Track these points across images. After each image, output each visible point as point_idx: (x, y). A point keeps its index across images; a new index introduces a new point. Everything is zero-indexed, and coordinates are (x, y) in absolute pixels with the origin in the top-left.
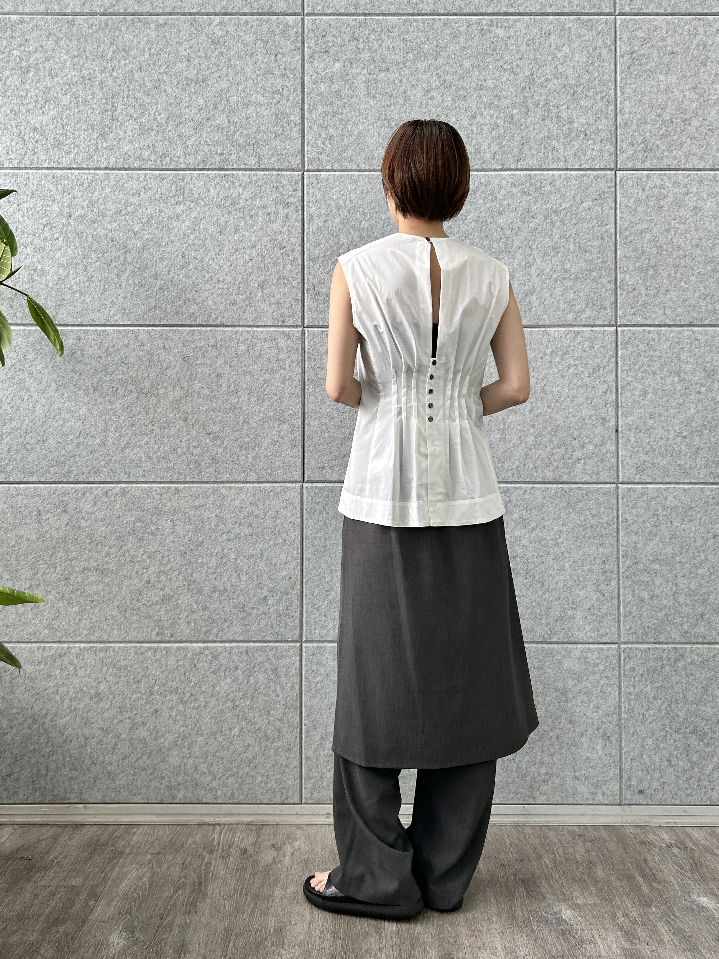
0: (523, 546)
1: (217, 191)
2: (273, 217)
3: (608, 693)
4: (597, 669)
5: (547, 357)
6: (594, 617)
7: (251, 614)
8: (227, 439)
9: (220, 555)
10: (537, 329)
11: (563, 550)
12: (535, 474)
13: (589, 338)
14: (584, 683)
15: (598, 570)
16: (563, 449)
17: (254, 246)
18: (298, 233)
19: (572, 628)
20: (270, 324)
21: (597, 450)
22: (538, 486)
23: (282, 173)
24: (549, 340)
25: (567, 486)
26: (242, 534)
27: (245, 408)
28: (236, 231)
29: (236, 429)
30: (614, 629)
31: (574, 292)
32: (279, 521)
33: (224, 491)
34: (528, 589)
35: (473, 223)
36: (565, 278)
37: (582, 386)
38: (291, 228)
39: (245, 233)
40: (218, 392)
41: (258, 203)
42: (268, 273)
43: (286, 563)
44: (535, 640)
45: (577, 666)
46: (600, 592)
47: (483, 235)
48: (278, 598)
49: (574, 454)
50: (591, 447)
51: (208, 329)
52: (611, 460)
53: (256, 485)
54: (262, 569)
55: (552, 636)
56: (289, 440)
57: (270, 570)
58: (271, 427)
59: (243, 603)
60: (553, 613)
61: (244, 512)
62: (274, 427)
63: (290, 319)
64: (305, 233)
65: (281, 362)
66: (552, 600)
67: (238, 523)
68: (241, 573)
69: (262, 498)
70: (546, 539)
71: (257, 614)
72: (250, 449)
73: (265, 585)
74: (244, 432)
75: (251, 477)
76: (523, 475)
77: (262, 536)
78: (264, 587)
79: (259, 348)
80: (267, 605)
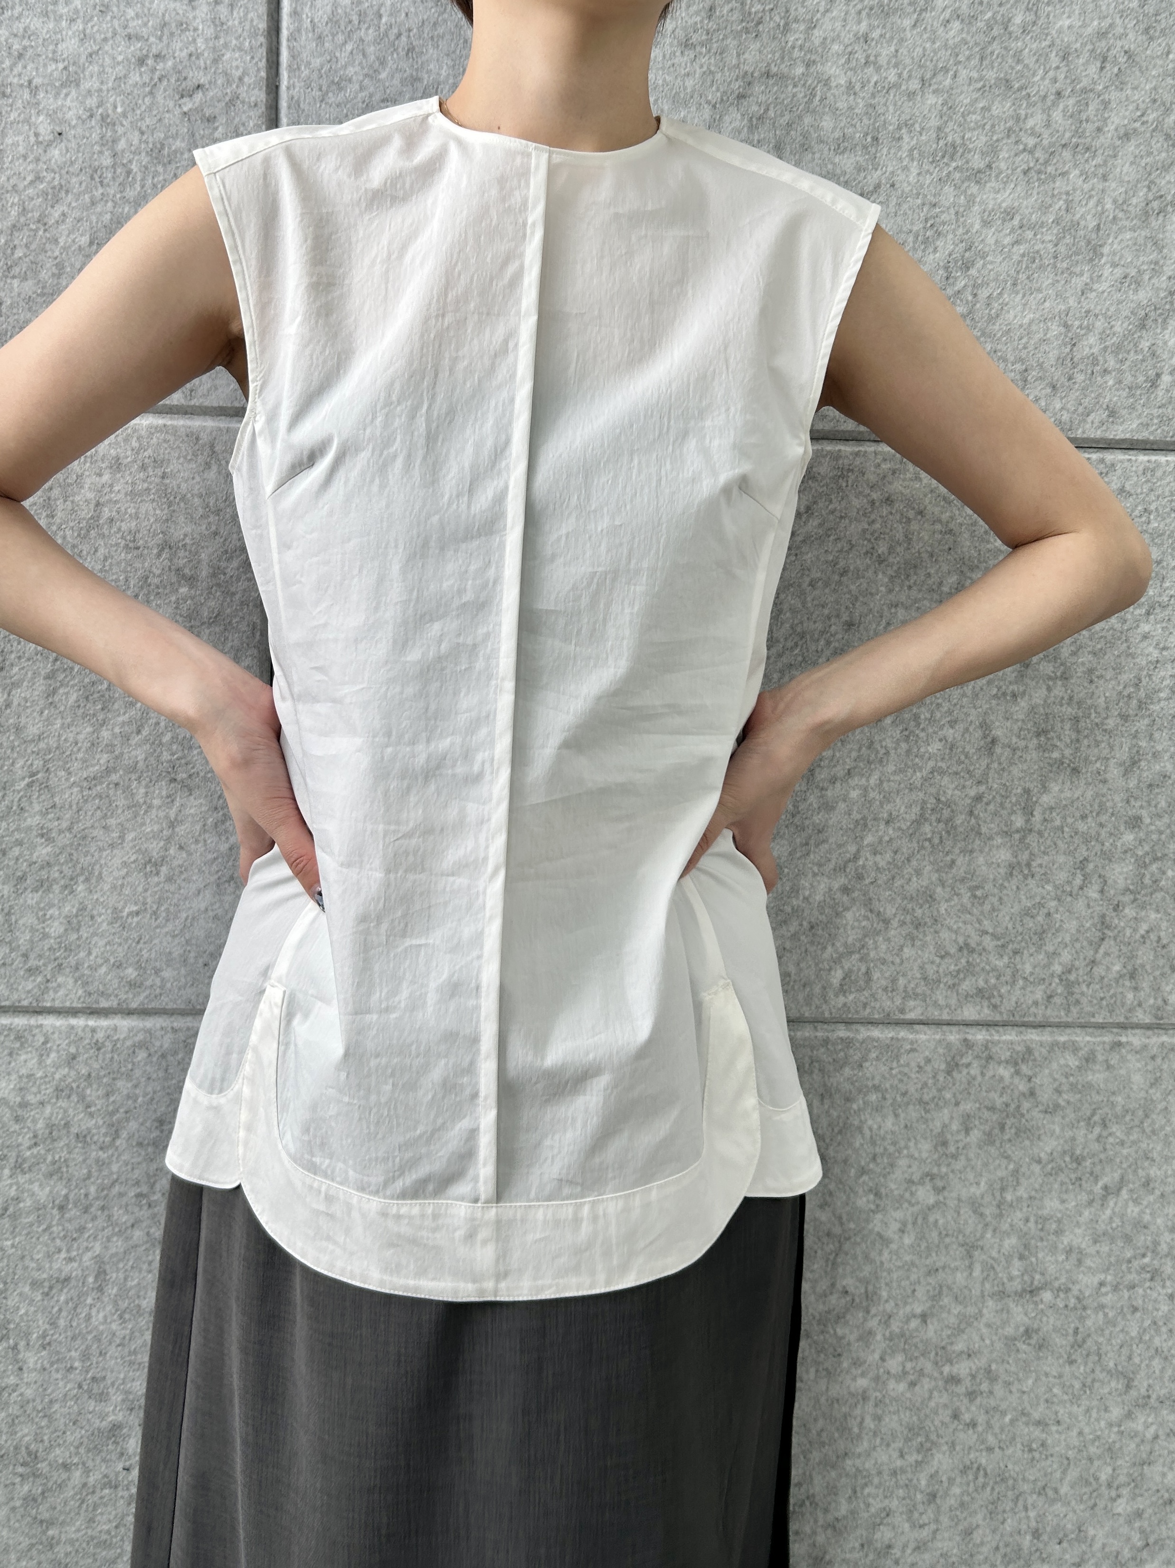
0: (1069, 1251)
7: (61, 1486)
12: (1130, 996)
17: (71, 80)
18: (254, 34)
22: (1135, 1039)
27: (33, 730)
34: (1075, 1399)
35: (956, 25)
39: (36, 23)
47: (991, 75)
53: (79, 1022)
54: (101, 1328)
55: (1145, 1553)
56: (210, 856)
57: (132, 1333)
58: (137, 805)
59: (33, 1447)
60: (1158, 1479)
61: (34, 1121)
62: (150, 807)
63: (217, 382)
64: (285, 33)
65: (181, 553)
66: (1156, 1437)
67: (12, 1161)
68: (22, 1343)
69: (102, 1073)
70: (1153, 1228)
71: (85, 1485)
72: (56, 888)
73: (113, 1384)
74: (33, 821)
75: (61, 992)
76: (1084, 1000)
77: (103, 1208)
78: (111, 1391)
79: (90, 495)
80: (122, 1454)
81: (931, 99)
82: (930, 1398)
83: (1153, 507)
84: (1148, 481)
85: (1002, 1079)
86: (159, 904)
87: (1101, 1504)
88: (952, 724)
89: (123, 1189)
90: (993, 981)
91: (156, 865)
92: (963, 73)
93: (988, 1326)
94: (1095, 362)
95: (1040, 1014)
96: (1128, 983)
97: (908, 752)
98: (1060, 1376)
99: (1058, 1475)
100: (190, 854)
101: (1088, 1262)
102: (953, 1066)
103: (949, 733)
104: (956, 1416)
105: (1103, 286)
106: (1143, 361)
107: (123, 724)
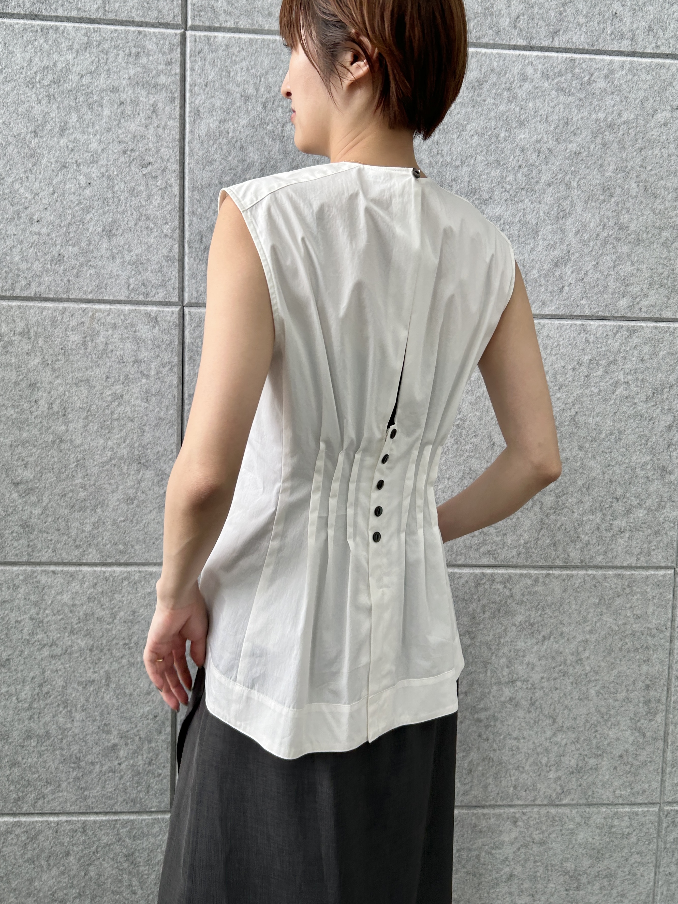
0: (528, 664)
1: (28, 56)
2: (129, 110)
3: (639, 875)
4: (625, 842)
5: (583, 369)
6: (628, 768)
7: (90, 772)
8: (47, 493)
9: (37, 680)
10: (570, 322)
11: (588, 668)
12: (553, 553)
13: (651, 339)
14: (606, 862)
15: (638, 698)
16: (599, 514)
17: (94, 160)
18: (174, 140)
19: (594, 783)
20: (122, 298)
21: (650, 517)
22: (556, 572)
23: (147, 29)
24: (587, 341)
25: (600, 572)
26: (75, 648)
27: (78, 442)
28: (62, 131)
29: (63, 476)
30: (655, 785)
31: (632, 264)
32: (136, 627)
33: (44, 579)
34: (531, 728)
35: (476, 137)
36: (618, 239)
37: (635, 416)
38: (160, 130)
39: (79, 136)
40: (31, 413)
41: (102, 82)
42: (120, 209)
43: (148, 693)
44: (538, 802)
45: (597, 838)
46: (639, 730)
47: (491, 159)
48: (135, 747)
49: (616, 523)
50: (641, 513)
51: (14, 303)
52: (671, 534)
53: (98, 569)
54: (108, 702)
55: (562, 796)
56: (156, 496)
57: (122, 703)
58: (123, 474)
59: (78, 755)
60: (567, 762)
61: (79, 612)
62: (129, 475)
63: (158, 291)
64: (187, 140)
65: (143, 365)
66: (566, 744)
67: (69, 630)
68: (74, 709)
69: (108, 591)
70: (564, 654)
71: (101, 771)
72: (88, 511)
73: (113, 727)
74: (78, 481)
75: (90, 556)
76: (534, 556)
77: (109, 650)
78: (113, 730)
79: (103, 340)
80: (117, 757)
81: (465, 169)
82: (469, 728)
83: (561, 343)
84: (559, 332)
85: (498, 590)
86: (133, 516)
87: (543, 774)
88: (476, 436)
89: (117, 641)
90: (494, 547)
91: (132, 500)
92: (479, 158)
93: (493, 697)
94: (536, 282)
95: (514, 561)
96: (552, 548)
97: (457, 449)
98: (525, 718)
99: (524, 761)
100: (147, 495)
101: (537, 669)
102: (478, 585)
103: (474, 440)
104: (480, 736)
105: (540, 249)
106: (557, 280)
107: (118, 438)
